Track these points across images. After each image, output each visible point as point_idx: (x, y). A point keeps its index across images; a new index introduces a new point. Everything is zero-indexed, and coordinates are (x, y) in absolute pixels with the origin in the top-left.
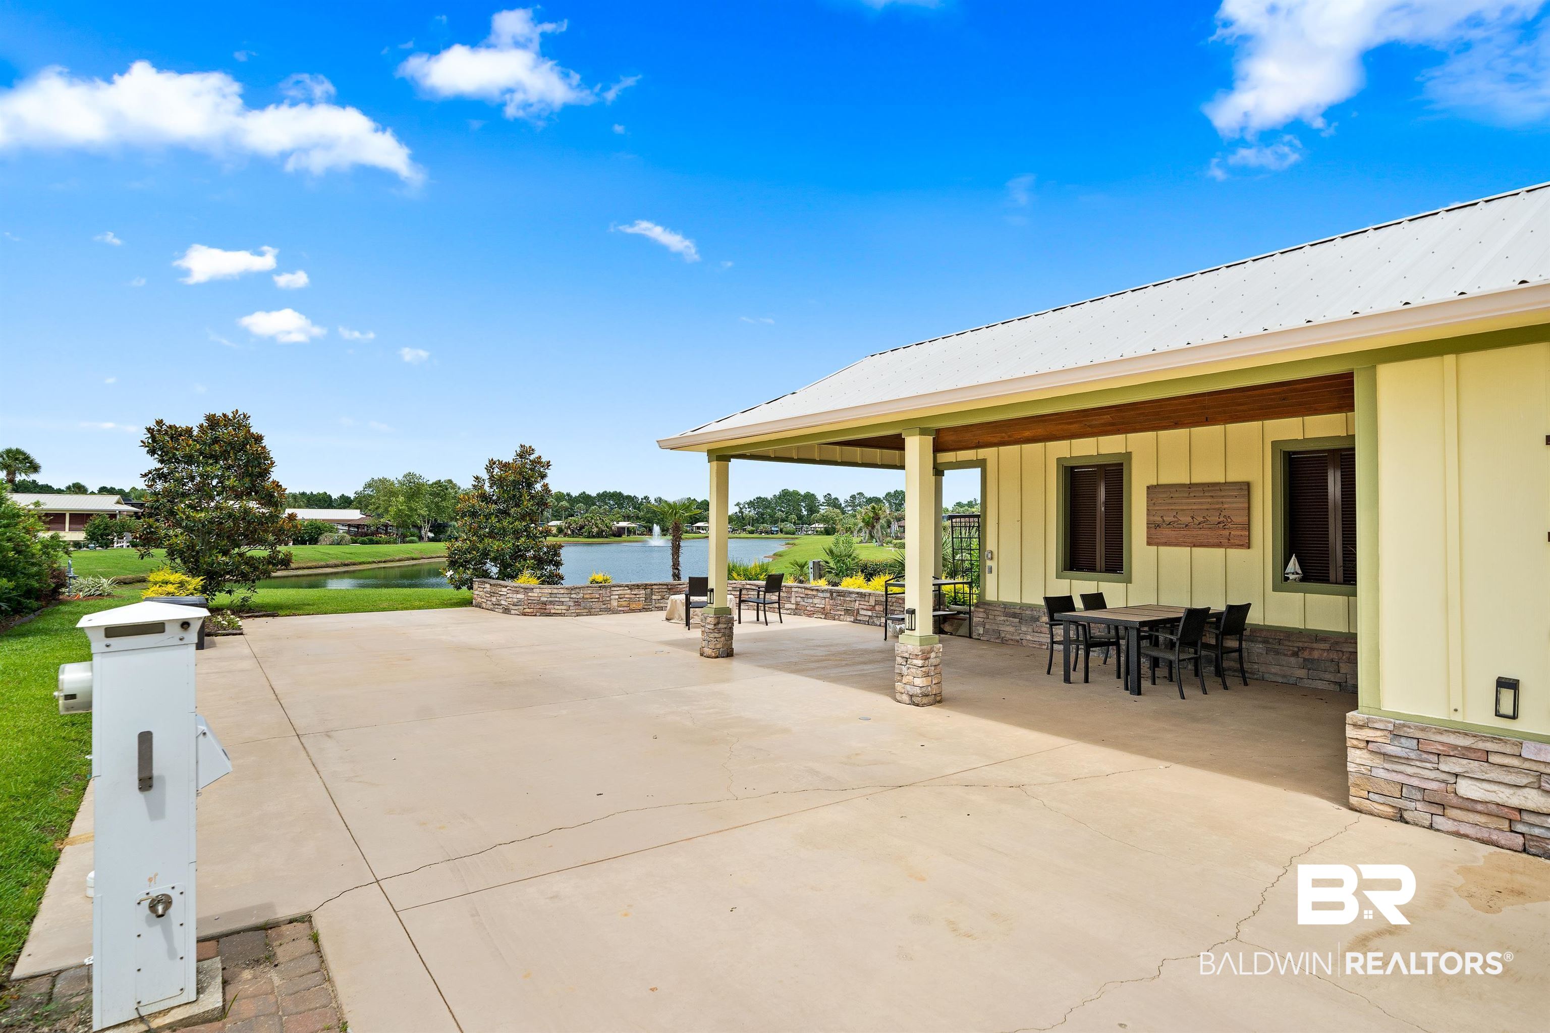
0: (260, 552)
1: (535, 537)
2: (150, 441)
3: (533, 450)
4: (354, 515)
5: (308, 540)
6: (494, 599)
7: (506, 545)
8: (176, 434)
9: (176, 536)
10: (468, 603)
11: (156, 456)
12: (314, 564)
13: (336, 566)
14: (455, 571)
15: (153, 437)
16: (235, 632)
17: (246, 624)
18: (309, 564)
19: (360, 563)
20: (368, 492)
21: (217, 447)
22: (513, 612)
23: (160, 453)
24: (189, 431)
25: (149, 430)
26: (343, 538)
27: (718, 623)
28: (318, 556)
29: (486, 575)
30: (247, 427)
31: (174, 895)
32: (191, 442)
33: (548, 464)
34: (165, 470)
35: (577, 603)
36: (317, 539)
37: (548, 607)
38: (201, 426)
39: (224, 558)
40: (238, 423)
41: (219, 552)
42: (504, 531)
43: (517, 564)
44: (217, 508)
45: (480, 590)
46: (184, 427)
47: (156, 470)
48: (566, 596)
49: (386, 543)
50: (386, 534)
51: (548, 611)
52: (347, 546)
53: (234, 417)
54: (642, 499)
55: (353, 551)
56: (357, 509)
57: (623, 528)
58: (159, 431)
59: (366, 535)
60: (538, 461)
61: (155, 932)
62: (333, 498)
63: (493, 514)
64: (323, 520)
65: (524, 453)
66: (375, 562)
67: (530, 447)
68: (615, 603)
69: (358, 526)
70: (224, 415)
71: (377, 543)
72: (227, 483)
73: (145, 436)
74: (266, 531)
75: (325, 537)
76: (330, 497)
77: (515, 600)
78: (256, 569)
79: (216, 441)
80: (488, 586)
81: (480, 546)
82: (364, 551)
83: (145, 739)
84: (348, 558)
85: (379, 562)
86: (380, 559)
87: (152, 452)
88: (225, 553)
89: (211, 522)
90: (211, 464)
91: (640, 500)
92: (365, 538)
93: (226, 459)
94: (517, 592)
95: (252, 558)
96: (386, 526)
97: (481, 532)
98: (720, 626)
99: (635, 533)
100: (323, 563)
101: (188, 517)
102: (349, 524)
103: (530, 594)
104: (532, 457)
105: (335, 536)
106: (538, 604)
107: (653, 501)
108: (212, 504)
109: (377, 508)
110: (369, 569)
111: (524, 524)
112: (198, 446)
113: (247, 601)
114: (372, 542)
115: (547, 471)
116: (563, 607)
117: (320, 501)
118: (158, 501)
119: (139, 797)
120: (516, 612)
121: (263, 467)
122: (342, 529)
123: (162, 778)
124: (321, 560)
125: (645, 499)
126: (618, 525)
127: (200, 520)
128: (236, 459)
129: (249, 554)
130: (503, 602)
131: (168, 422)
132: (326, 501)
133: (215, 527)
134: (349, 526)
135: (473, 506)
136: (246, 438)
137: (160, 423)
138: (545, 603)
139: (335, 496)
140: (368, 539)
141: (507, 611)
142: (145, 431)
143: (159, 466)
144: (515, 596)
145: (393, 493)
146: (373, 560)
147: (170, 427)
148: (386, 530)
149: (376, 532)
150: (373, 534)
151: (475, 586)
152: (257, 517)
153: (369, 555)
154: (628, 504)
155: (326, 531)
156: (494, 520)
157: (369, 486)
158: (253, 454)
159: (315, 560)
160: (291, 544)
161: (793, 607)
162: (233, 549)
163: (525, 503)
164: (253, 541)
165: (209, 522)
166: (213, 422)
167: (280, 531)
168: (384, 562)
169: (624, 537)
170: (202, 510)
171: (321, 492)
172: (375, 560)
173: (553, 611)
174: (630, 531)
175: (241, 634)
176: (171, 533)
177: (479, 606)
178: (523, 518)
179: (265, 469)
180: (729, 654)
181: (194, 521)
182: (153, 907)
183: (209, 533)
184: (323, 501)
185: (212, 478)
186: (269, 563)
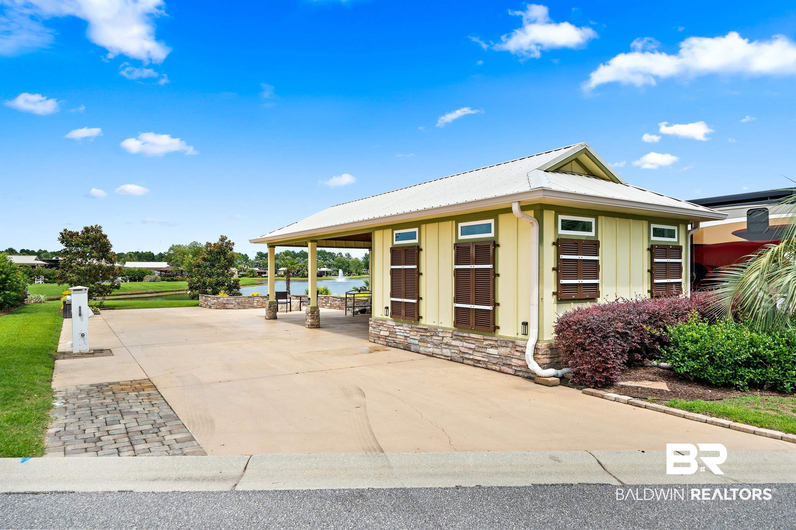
0: (107, 283)
1: (227, 277)
2: (62, 238)
3: (227, 238)
4: (164, 265)
5: (137, 279)
6: (206, 303)
7: (213, 280)
8: (72, 235)
9: (73, 276)
10: (197, 305)
11: (64, 244)
12: (140, 292)
13: (152, 293)
14: (192, 291)
15: (63, 236)
16: (97, 313)
17: (102, 312)
18: (138, 292)
19: (165, 292)
20: (172, 252)
21: (88, 240)
22: (212, 308)
23: (65, 242)
24: (77, 233)
25: (61, 233)
26: (156, 278)
27: (270, 307)
28: (143, 288)
29: (206, 293)
30: (101, 231)
31: (85, 334)
32: (78, 238)
33: (233, 244)
34: (68, 250)
35: (238, 304)
36: (142, 278)
37: (226, 305)
38: (83, 231)
39: (92, 285)
40: (97, 230)
41: (90, 283)
42: (213, 274)
43: (218, 288)
44: (89, 265)
45: (202, 298)
46: (75, 232)
47: (64, 249)
48: (234, 301)
49: (181, 281)
50: (181, 276)
51: (226, 307)
52: (158, 282)
53: (96, 227)
54: (338, 254)
55: (161, 285)
56: (165, 261)
57: (324, 272)
58: (65, 233)
59: (170, 276)
60: (229, 243)
61: (82, 340)
62: (155, 255)
63: (207, 266)
64: (147, 268)
65: (223, 239)
66: (173, 291)
67: (225, 236)
68: (255, 304)
69: (166, 271)
70: (92, 226)
71: (176, 280)
72: (93, 255)
73: (60, 236)
74: (109, 274)
75: (147, 277)
76: (153, 254)
77: (213, 303)
78: (105, 290)
79: (88, 238)
80: (204, 297)
81: (202, 280)
82: (168, 285)
83: (80, 307)
84: (158, 289)
85: (176, 291)
86: (176, 290)
87: (62, 242)
88: (93, 283)
89: (87, 271)
90: (86, 247)
91: (337, 255)
92: (169, 278)
93: (92, 245)
94: (214, 299)
95: (104, 285)
96: (182, 271)
97: (202, 274)
98: (271, 308)
99: (330, 275)
100: (145, 291)
101: (78, 269)
102: (161, 270)
103: (219, 300)
104: (226, 241)
105: (152, 277)
106: (222, 304)
107: (344, 255)
108: (87, 263)
109: (176, 261)
110: (170, 295)
111: (221, 270)
112: (81, 240)
113: (102, 303)
114: (173, 280)
115: (233, 247)
116: (233, 305)
117: (147, 256)
118: (65, 262)
119: (79, 317)
120: (214, 308)
121: (107, 248)
122: (157, 273)
123: (83, 315)
124: (144, 290)
125: (339, 254)
126: (320, 270)
127: (82, 270)
128: (96, 244)
129: (102, 284)
130: (209, 304)
131: (69, 230)
132: (151, 257)
133: (88, 272)
134: (161, 271)
135: (199, 263)
136: (100, 236)
137: (65, 230)
138: (225, 304)
139: (156, 253)
140: (171, 278)
141: (210, 307)
142: (60, 234)
143: (65, 248)
144: (213, 301)
145: (184, 254)
146: (172, 290)
147: (70, 232)
148: (182, 273)
149: (177, 275)
150: (174, 276)
151: (200, 298)
152: (105, 269)
153: (171, 287)
154: (329, 257)
155: (148, 274)
156: (208, 269)
157: (171, 249)
158: (103, 243)
159: (140, 290)
160: (128, 281)
161: (329, 305)
162: (96, 282)
163: (222, 261)
164: (104, 279)
165: (86, 271)
166: (87, 230)
167: (115, 274)
168: (179, 291)
169: (324, 277)
170: (83, 266)
171: (148, 252)
172: (173, 290)
173: (228, 307)
174: (327, 274)
175: (99, 314)
176: (71, 275)
177: (201, 306)
178: (221, 268)
179: (108, 249)
180: (275, 318)
181: (80, 270)
182: (82, 335)
183: (86, 275)
184: (149, 257)
185: (87, 253)
186: (111, 287)
